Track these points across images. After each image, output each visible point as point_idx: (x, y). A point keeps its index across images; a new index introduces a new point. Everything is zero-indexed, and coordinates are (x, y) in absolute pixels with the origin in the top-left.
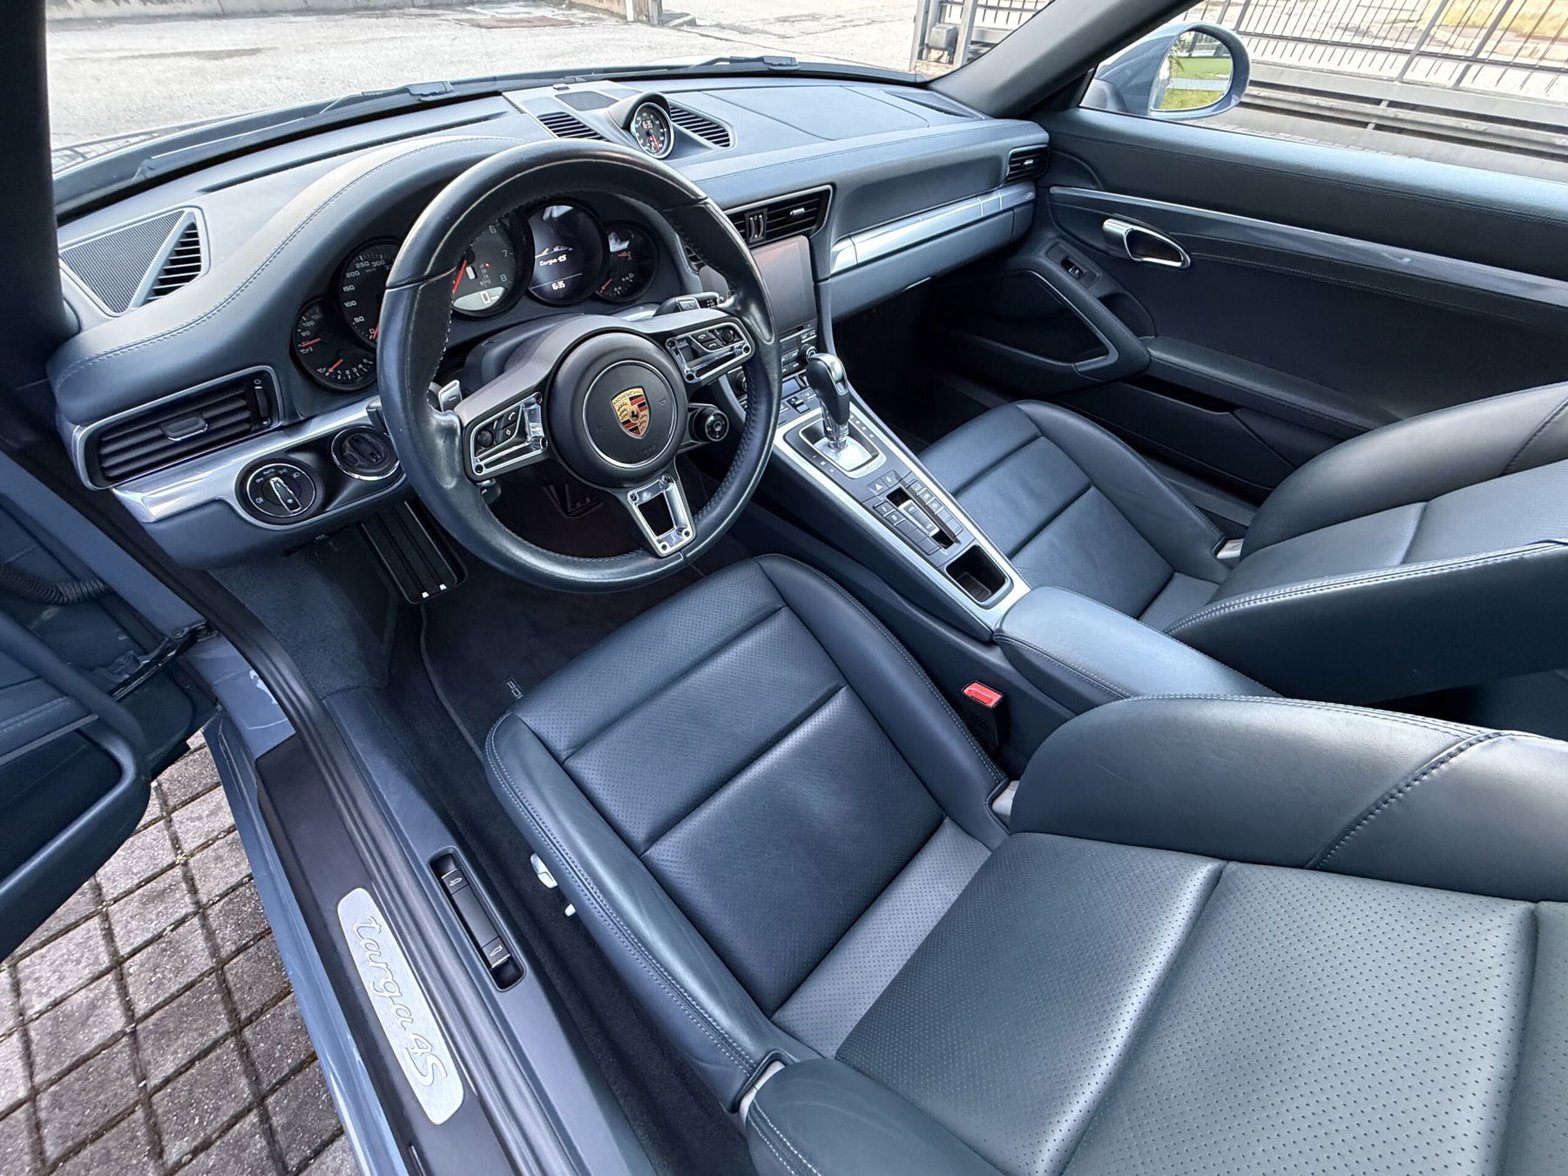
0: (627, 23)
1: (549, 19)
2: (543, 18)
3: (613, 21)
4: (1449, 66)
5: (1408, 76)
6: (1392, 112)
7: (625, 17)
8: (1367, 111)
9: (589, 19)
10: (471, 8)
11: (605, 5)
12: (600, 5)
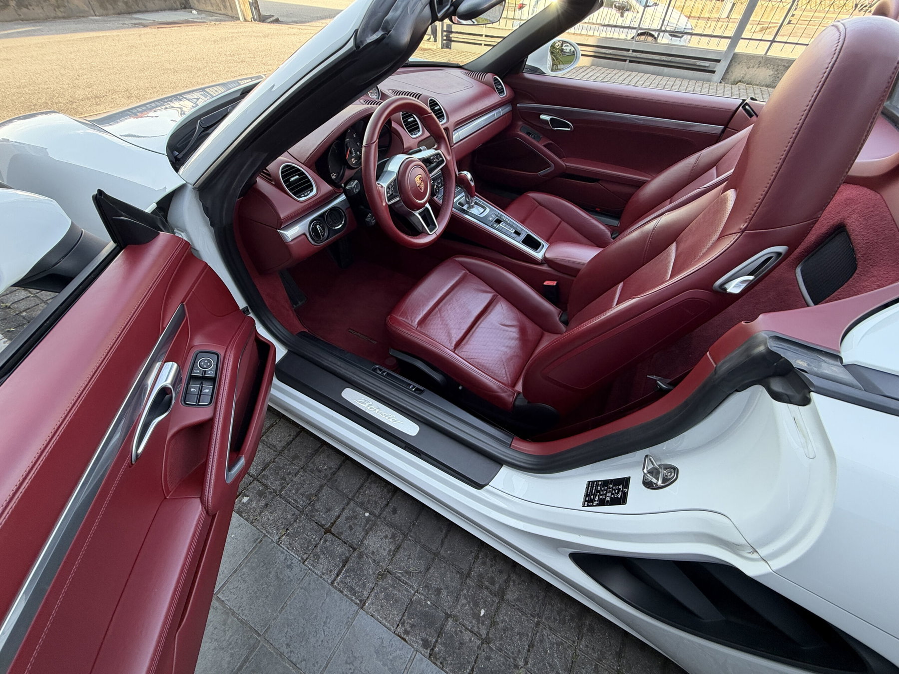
3: (232, 21)
6: (634, 54)
8: (625, 55)
9: (217, 20)
10: (135, 16)
11: (223, 12)
12: (220, 12)
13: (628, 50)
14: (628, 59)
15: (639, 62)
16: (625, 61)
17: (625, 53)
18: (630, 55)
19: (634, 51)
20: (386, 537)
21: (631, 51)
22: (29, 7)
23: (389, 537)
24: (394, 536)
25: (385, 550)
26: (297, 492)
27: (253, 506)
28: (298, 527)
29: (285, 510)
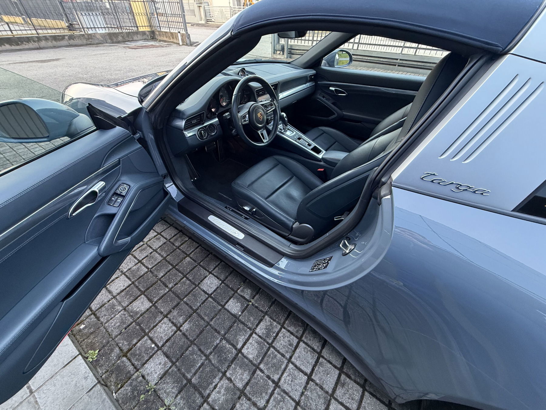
0: (180, 45)
1: (154, 45)
2: (152, 45)
3: (175, 45)
4: (412, 50)
5: (403, 53)
6: (401, 62)
7: (179, 44)
8: (395, 62)
9: (167, 45)
10: (126, 43)
11: (172, 40)
12: (170, 40)
13: (397, 59)
14: (397, 64)
15: (404, 66)
16: (395, 65)
17: (395, 61)
18: (398, 62)
19: (401, 60)
20: (160, 364)
21: (399, 60)
22: (75, 39)
23: (162, 364)
24: (165, 364)
25: (156, 373)
26: (114, 325)
27: (86, 331)
28: (108, 349)
29: (103, 337)
